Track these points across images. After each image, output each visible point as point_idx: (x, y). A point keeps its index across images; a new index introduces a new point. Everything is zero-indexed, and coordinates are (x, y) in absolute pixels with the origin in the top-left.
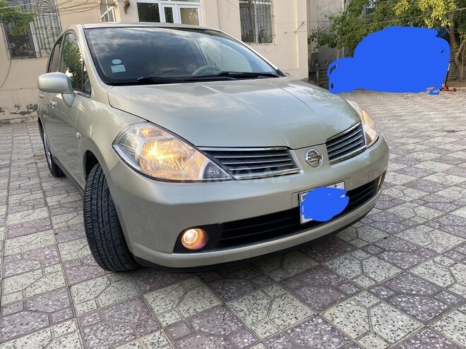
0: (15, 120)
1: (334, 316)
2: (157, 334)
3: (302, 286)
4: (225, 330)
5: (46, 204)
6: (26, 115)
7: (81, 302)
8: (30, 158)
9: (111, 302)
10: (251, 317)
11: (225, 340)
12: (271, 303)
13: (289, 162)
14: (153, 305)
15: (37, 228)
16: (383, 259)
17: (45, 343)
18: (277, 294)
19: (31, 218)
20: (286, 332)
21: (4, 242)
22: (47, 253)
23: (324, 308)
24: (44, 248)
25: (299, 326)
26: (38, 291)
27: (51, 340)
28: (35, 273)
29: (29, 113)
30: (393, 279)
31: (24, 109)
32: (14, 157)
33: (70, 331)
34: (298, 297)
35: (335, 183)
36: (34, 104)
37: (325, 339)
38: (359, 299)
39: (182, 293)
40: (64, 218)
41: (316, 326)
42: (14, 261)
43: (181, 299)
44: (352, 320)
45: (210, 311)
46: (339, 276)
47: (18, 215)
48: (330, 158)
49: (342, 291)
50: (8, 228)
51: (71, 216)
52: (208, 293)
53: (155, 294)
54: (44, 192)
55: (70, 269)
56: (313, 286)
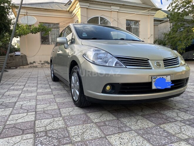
0: (39, 66)
1: (165, 127)
2: (92, 124)
3: (150, 117)
4: (118, 126)
5: (50, 88)
6: (43, 65)
7: (63, 113)
8: (44, 76)
9: (74, 114)
10: (129, 123)
11: (118, 128)
12: (137, 121)
13: (148, 64)
14: (90, 117)
15: (48, 93)
16: (187, 113)
17: (52, 122)
18: (140, 118)
19: (45, 91)
20: (144, 129)
21: (36, 96)
22: (51, 100)
23: (160, 124)
24: (50, 99)
25: (149, 128)
26: (48, 109)
27: (54, 121)
28: (47, 104)
29: (44, 64)
30: (192, 119)
31: (43, 62)
32: (39, 76)
33: (60, 120)
34: (149, 120)
35: (167, 75)
36: (46, 61)
37: (161, 132)
38: (176, 123)
39: (101, 114)
40: (57, 92)
41: (157, 129)
42: (40, 101)
43: (101, 116)
44: (173, 129)
45: (112, 120)
46: (167, 116)
47: (41, 90)
48: (165, 66)
49: (168, 120)
50: (38, 93)
51: (59, 91)
52: (111, 115)
53: (91, 114)
54: (49, 85)
55: (60, 104)
56: (155, 118)
